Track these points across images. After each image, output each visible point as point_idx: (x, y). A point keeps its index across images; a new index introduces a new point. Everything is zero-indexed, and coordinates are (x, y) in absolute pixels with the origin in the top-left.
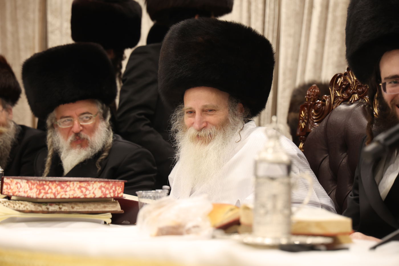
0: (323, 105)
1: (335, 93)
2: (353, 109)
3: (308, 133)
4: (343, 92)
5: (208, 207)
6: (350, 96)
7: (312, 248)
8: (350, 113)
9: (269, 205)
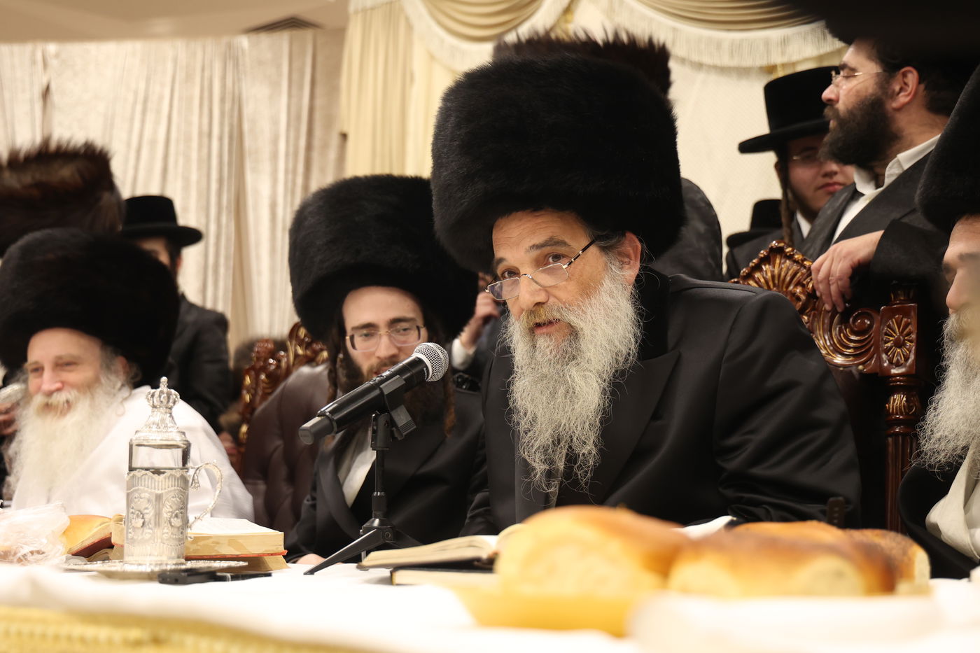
0: (278, 366)
1: (296, 350)
2: (320, 373)
3: (254, 409)
4: (306, 348)
5: (64, 521)
6: (316, 353)
7: (212, 576)
8: (314, 379)
9: (150, 514)
